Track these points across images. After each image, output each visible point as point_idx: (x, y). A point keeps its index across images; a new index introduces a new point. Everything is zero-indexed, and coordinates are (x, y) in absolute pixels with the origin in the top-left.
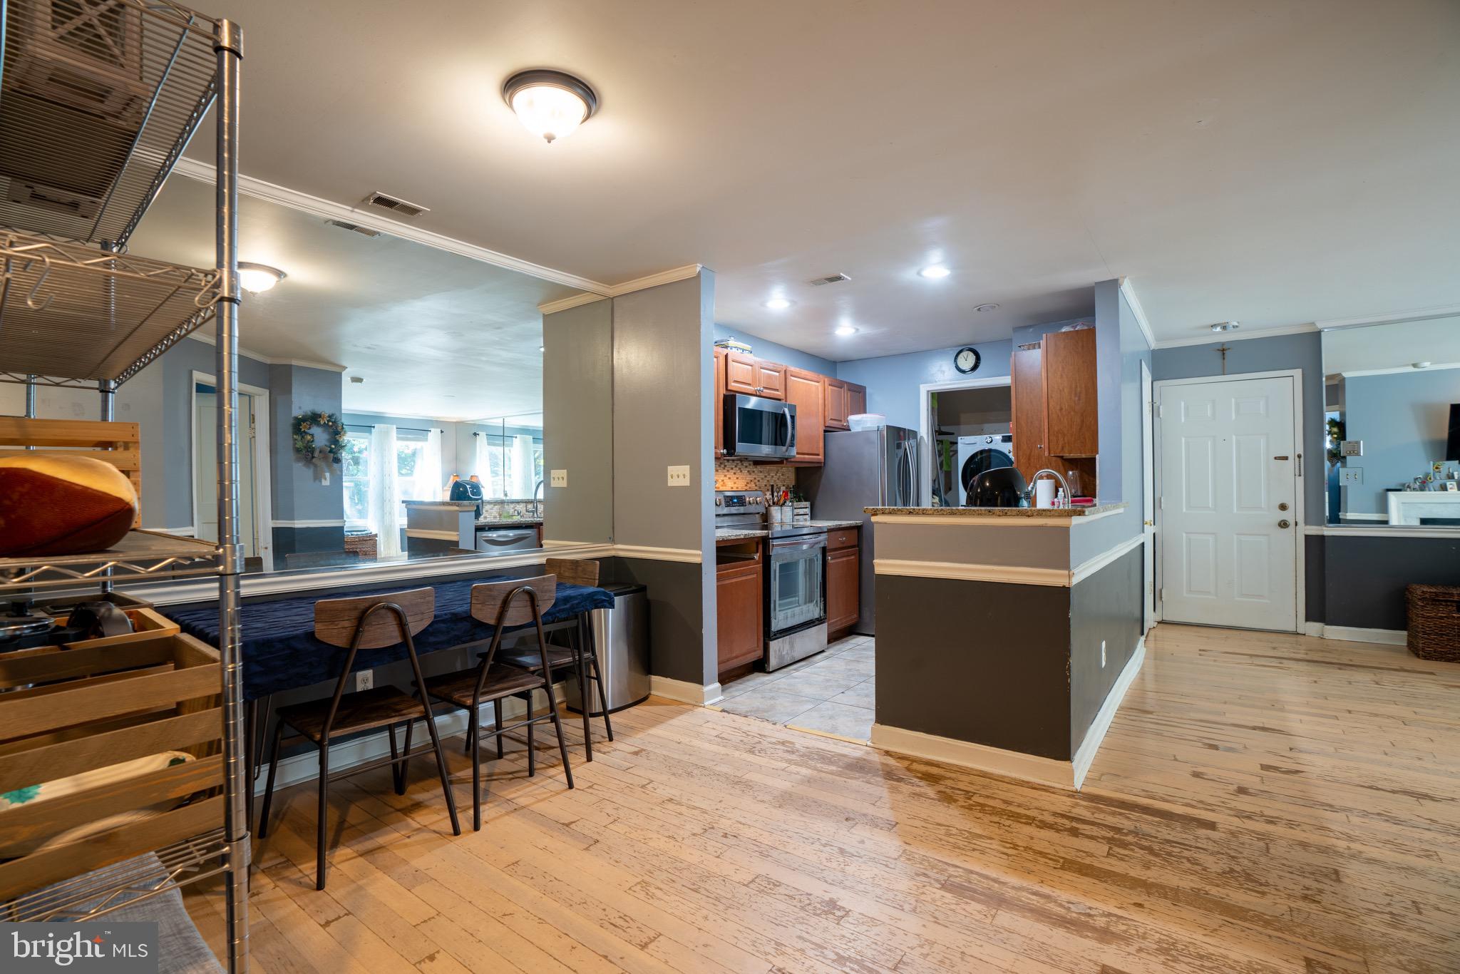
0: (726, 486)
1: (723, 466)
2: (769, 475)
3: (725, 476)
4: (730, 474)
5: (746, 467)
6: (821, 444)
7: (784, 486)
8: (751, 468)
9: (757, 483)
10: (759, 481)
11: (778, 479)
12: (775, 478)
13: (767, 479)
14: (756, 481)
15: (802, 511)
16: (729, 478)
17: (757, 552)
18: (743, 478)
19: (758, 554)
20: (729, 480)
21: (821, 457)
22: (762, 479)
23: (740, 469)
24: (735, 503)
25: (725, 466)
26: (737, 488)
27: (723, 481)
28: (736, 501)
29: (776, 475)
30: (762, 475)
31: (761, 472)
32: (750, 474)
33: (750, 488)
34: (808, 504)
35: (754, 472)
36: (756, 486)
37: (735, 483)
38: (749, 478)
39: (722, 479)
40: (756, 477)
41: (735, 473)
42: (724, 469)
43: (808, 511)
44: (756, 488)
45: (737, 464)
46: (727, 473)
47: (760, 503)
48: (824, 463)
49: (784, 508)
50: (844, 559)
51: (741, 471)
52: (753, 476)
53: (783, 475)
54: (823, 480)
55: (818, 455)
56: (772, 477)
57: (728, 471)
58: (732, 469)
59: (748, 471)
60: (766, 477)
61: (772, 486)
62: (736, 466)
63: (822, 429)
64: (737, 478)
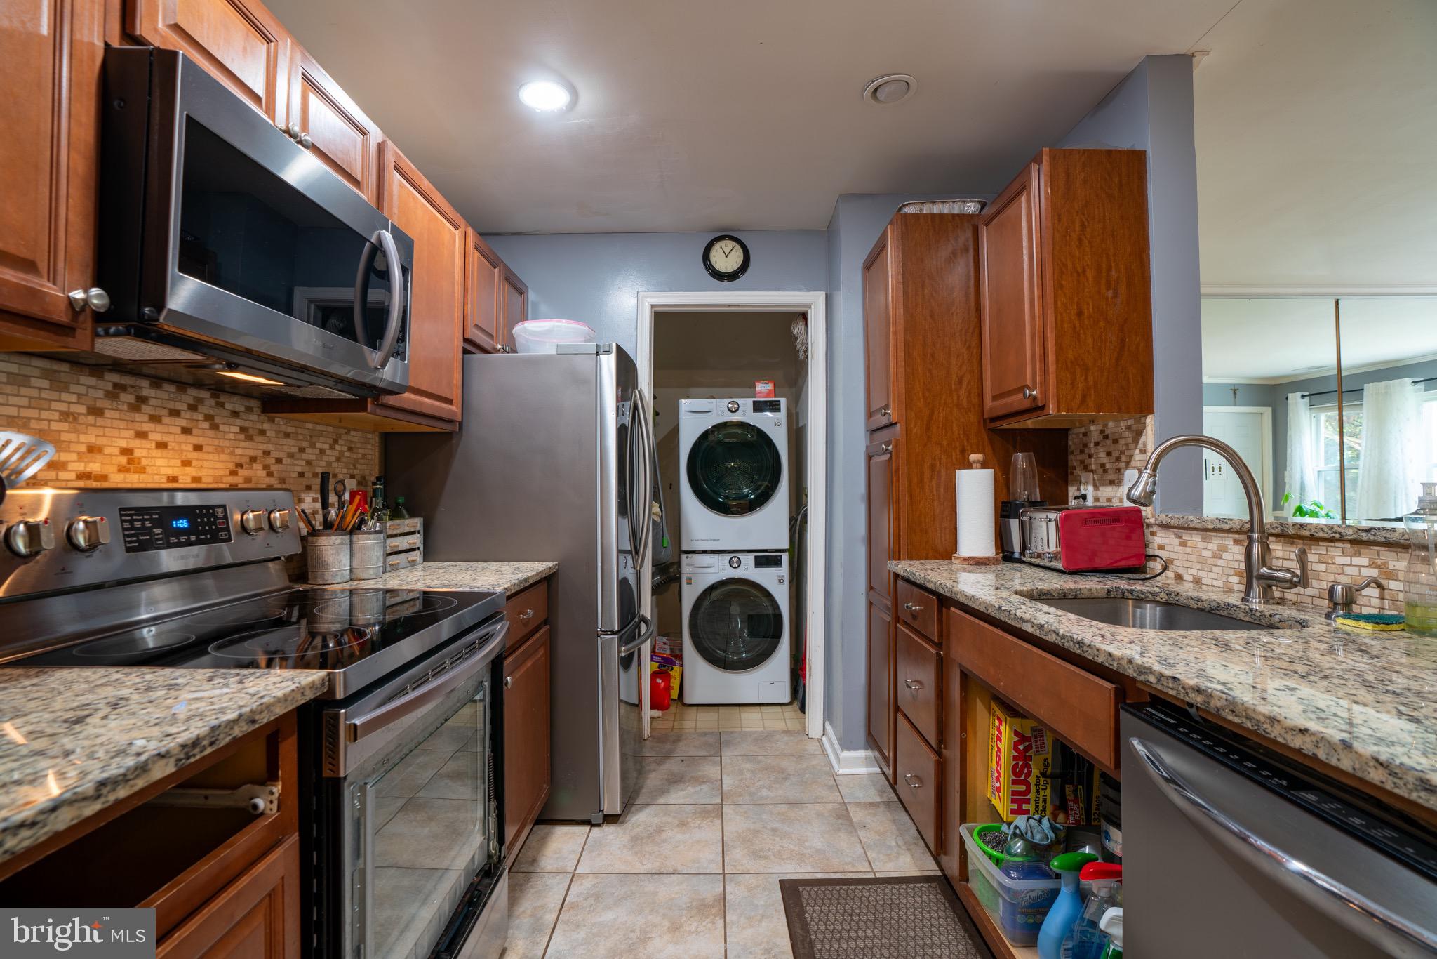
0: (142, 470)
1: (128, 398)
2: (313, 445)
3: (141, 435)
4: (169, 430)
5: (235, 414)
7: (352, 477)
8: (255, 420)
9: (274, 468)
10: (279, 461)
11: (338, 459)
12: (330, 456)
13: (305, 456)
14: (271, 461)
15: (403, 543)
16: (162, 445)
18: (219, 450)
19: (277, 789)
20: (158, 453)
21: (455, 409)
22: (291, 456)
23: (208, 418)
24: (180, 532)
25: (142, 400)
26: (196, 479)
27: (126, 451)
28: (183, 524)
29: (332, 448)
30: (290, 446)
31: (287, 435)
32: (249, 438)
33: (248, 480)
34: (417, 523)
35: (262, 432)
36: (270, 474)
37: (187, 463)
38: (244, 449)
39: (123, 444)
40: (270, 447)
41: (186, 431)
42: (135, 408)
43: (416, 540)
44: (272, 481)
45: (200, 400)
46: (147, 427)
47: (284, 526)
48: (461, 424)
49: (361, 540)
50: (529, 664)
51: (215, 427)
52: (259, 446)
53: (350, 449)
54: (457, 465)
55: (450, 401)
56: (322, 452)
57: (155, 419)
58: (175, 413)
59: (243, 430)
60: (302, 450)
61: (325, 477)
62: (192, 408)
63: (459, 341)
64: (198, 448)
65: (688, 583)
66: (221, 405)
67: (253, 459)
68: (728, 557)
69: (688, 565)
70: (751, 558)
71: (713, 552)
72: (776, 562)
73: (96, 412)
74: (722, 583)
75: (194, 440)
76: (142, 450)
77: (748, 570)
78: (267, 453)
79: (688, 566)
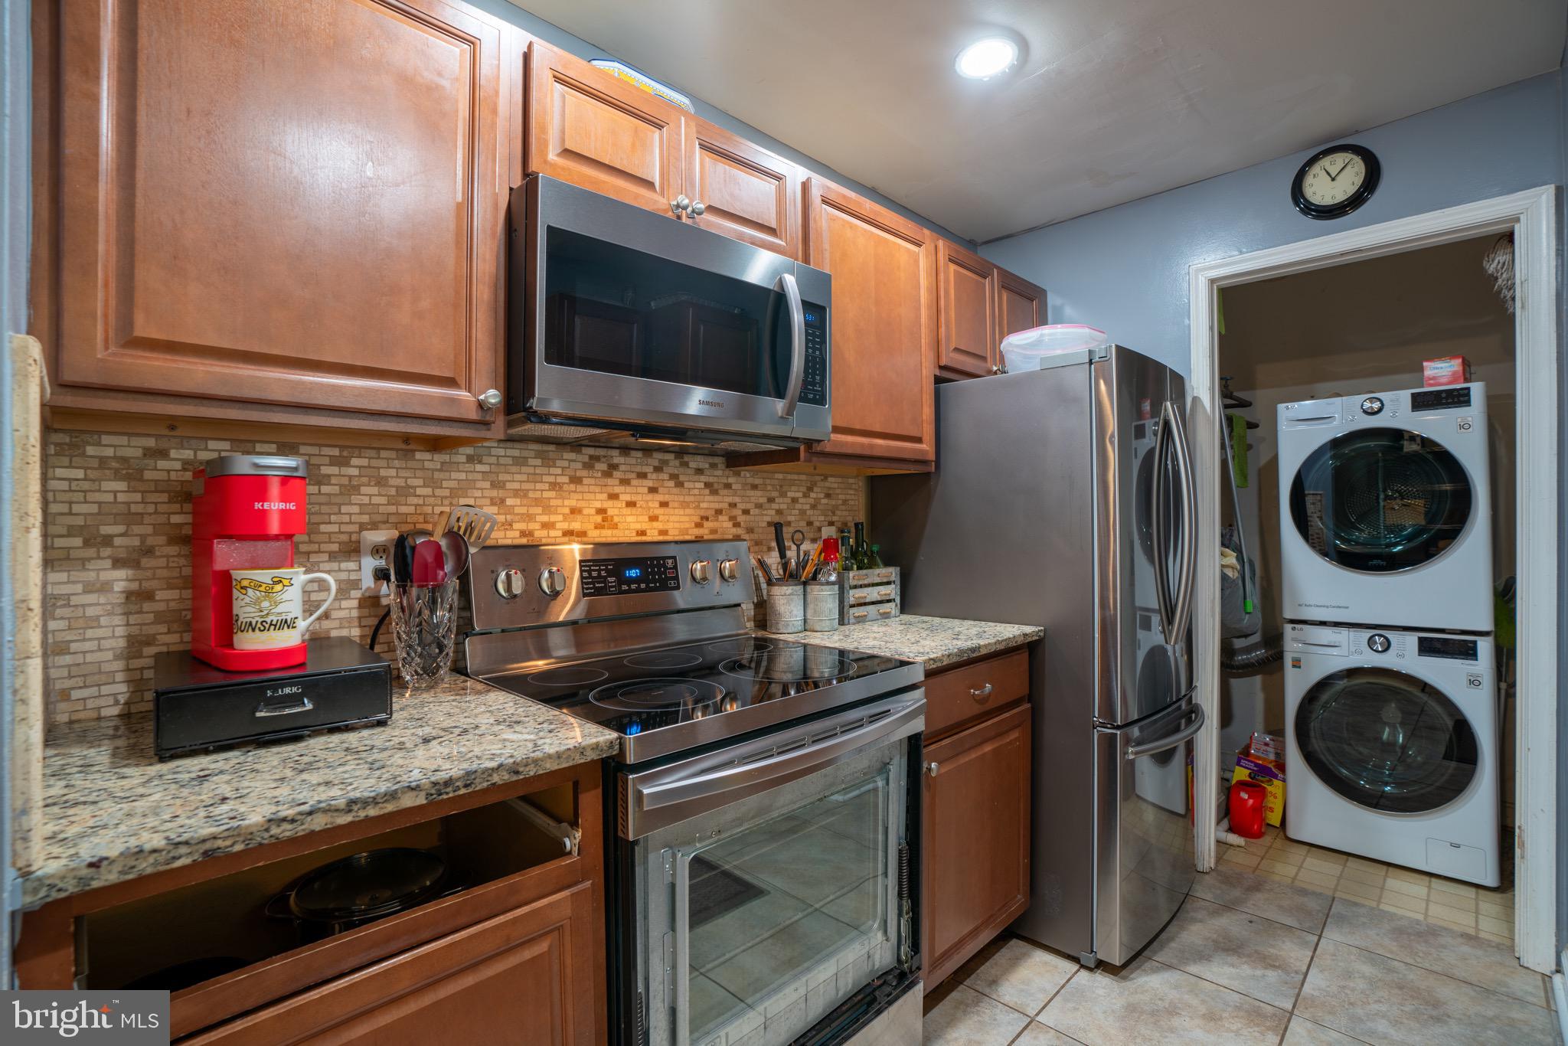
0: (615, 526)
1: (602, 466)
2: (783, 495)
3: (613, 497)
4: (638, 491)
5: (699, 471)
6: (928, 412)
7: (831, 524)
8: (720, 474)
9: (741, 519)
10: (746, 512)
11: (813, 507)
12: (804, 504)
13: (775, 506)
14: (737, 512)
15: (873, 594)
16: (631, 504)
17: (574, 824)
18: (684, 505)
19: (579, 835)
20: (628, 511)
21: (927, 447)
22: (759, 506)
23: (673, 477)
24: (630, 581)
25: (614, 467)
26: (663, 532)
27: (601, 511)
28: (633, 573)
29: (805, 496)
30: (758, 496)
31: (755, 487)
32: (714, 492)
33: (713, 531)
34: (893, 572)
35: (728, 486)
36: (737, 525)
37: (654, 518)
38: (709, 503)
39: (598, 505)
40: (737, 499)
41: (653, 490)
42: (607, 474)
43: (892, 590)
44: (739, 531)
45: (665, 462)
46: (617, 490)
47: (732, 576)
48: (938, 467)
49: (815, 590)
50: (988, 748)
51: (680, 485)
52: (723, 500)
53: (828, 496)
54: (936, 515)
55: (919, 440)
56: (794, 500)
57: (625, 482)
58: (642, 476)
59: (707, 485)
60: (771, 500)
61: (778, 527)
62: (658, 469)
63: (928, 371)
64: (664, 504)
65: (1294, 666)
66: (686, 465)
67: (719, 512)
68: (1367, 634)
69: (1295, 640)
70: (1412, 640)
71: (1337, 624)
72: (1467, 651)
73: (576, 480)
74: (1352, 673)
75: (660, 497)
76: (614, 509)
77: (1404, 657)
78: (733, 505)
79: (1292, 643)
